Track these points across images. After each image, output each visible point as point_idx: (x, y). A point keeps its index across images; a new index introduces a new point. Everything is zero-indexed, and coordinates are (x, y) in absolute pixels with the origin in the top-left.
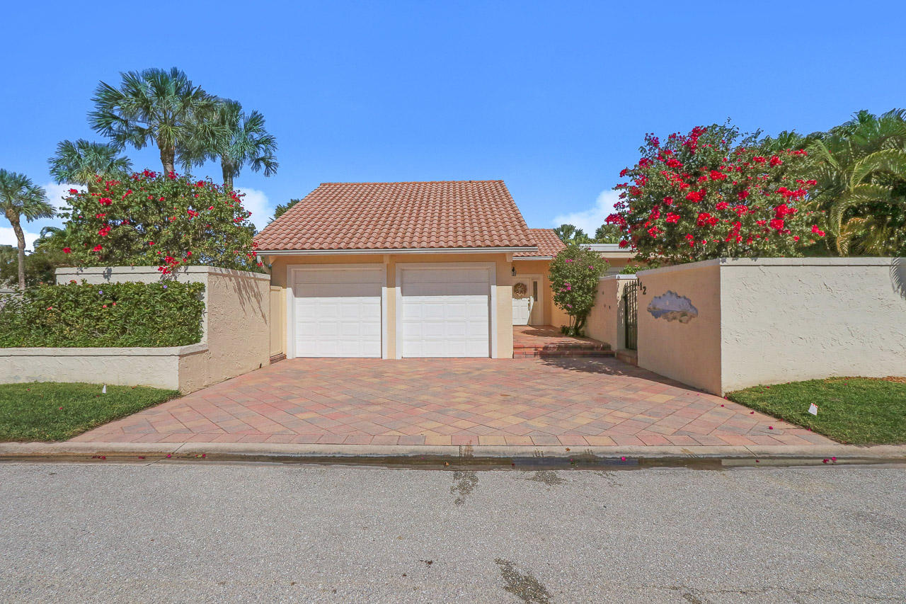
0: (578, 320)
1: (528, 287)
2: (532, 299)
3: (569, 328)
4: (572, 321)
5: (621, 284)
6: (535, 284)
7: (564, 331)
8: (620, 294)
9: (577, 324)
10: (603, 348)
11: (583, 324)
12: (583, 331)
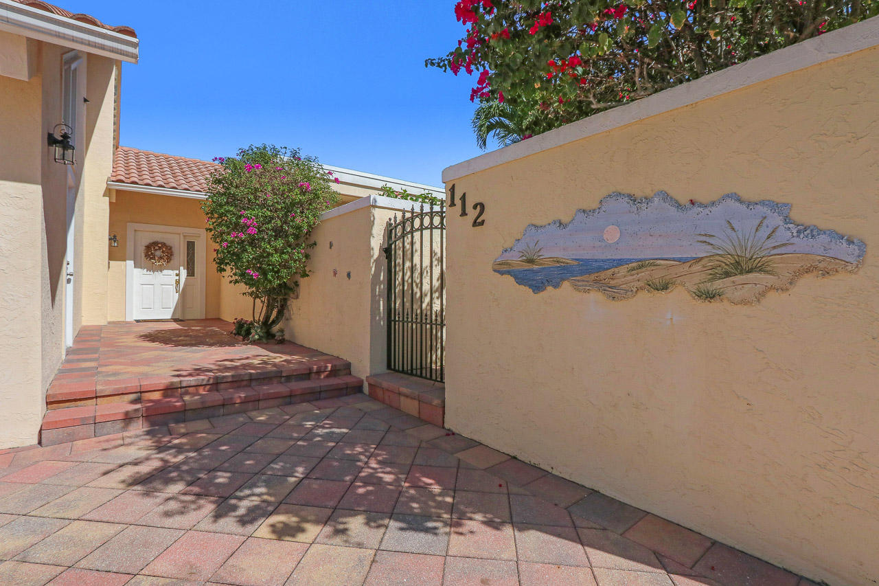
0: (270, 308)
1: (175, 250)
2: (184, 273)
3: (251, 323)
4: (258, 310)
5: (381, 219)
6: (191, 246)
7: (242, 332)
8: (377, 242)
9: (267, 317)
10: (334, 373)
11: (280, 313)
12: (282, 331)
